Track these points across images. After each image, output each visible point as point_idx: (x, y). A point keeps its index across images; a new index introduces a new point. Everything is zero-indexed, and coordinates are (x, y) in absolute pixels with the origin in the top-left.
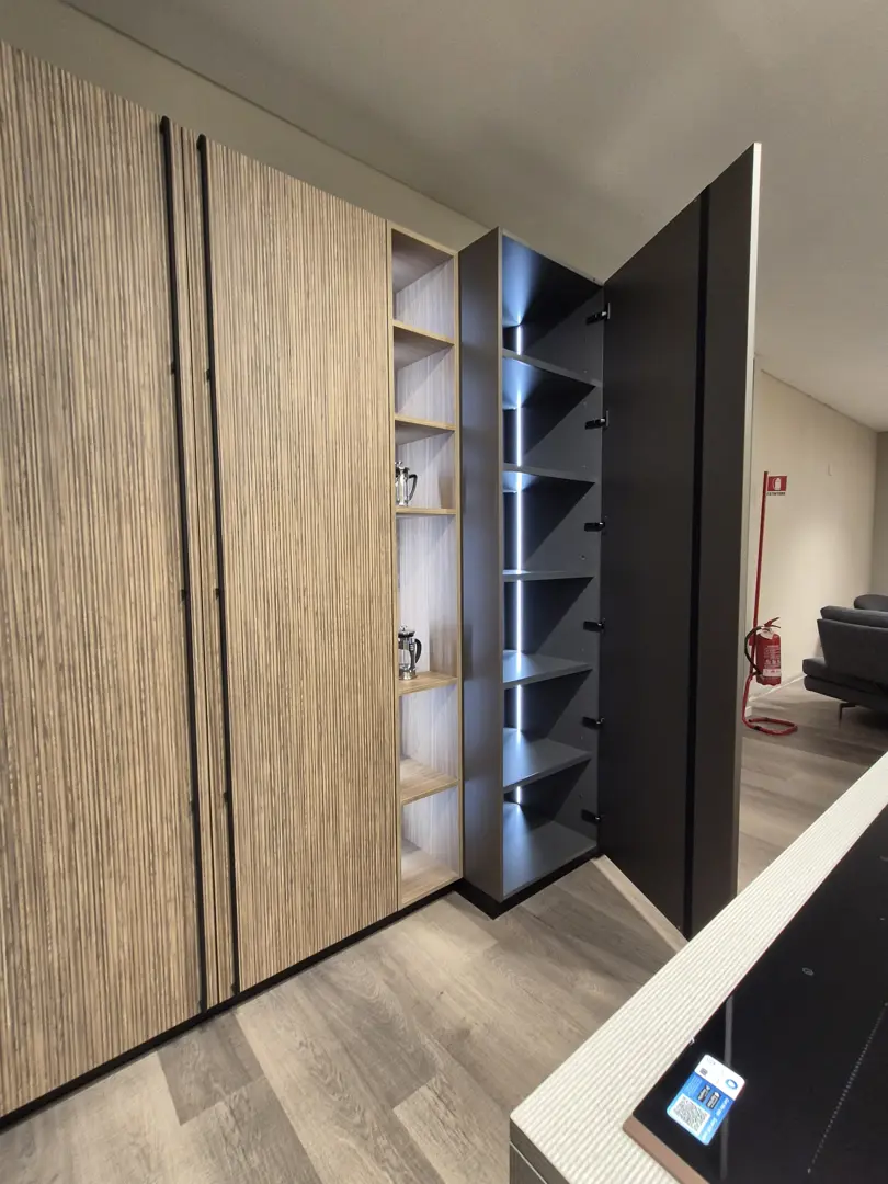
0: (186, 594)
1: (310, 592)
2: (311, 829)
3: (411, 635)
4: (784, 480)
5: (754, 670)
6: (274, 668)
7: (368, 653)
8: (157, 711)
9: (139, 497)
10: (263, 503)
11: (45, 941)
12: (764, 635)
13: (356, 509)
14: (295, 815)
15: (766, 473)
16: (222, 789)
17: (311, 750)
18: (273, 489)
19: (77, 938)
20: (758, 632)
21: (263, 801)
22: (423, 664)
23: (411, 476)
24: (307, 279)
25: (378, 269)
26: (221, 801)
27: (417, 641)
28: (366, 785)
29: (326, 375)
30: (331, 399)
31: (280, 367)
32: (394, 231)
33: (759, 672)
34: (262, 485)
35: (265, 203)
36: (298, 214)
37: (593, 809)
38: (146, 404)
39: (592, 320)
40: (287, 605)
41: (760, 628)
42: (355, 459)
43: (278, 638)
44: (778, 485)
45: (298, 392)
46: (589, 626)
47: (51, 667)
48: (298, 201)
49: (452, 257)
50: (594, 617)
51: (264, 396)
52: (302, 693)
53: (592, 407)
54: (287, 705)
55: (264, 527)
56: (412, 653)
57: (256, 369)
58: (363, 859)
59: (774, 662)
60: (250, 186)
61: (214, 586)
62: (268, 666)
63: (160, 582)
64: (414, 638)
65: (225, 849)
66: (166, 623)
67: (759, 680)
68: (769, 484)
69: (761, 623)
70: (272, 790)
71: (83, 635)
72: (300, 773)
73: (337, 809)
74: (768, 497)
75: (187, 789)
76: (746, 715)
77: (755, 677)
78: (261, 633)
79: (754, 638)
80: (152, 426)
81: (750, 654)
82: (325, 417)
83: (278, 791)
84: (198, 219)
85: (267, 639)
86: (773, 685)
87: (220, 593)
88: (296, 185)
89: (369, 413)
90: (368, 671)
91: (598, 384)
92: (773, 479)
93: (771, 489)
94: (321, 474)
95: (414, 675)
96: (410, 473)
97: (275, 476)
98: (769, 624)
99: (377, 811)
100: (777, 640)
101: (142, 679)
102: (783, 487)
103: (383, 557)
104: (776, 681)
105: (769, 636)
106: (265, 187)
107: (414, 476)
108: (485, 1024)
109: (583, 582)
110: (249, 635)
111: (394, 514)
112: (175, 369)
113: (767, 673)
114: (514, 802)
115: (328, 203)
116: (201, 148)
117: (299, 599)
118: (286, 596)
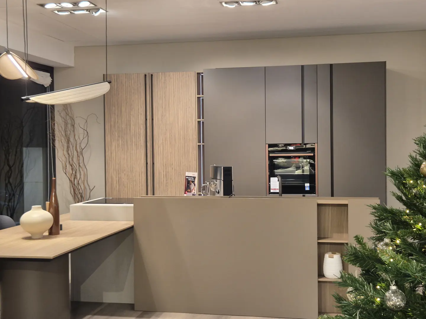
0: (147, 163)
6: (165, 182)
9: (140, 145)
10: (163, 144)
18: (165, 141)
24: (174, 93)
25: (193, 84)
32: (198, 73)
38: (142, 127)
40: (168, 167)
45: (171, 119)
47: (126, 176)
48: (172, 77)
51: (164, 121)
57: (162, 115)
60: (162, 78)
62: (163, 181)
63: (143, 161)
71: (131, 170)
78: (162, 173)
82: (178, 123)
85: (163, 175)
87: (153, 164)
88: (171, 74)
89: (190, 120)
94: (177, 137)
97: (166, 139)
101: (139, 180)
106: (165, 77)
110: (160, 173)
111: (197, 145)
112: (146, 120)
115: (179, 74)
116: (152, 75)
117: (171, 166)
118: (168, 165)
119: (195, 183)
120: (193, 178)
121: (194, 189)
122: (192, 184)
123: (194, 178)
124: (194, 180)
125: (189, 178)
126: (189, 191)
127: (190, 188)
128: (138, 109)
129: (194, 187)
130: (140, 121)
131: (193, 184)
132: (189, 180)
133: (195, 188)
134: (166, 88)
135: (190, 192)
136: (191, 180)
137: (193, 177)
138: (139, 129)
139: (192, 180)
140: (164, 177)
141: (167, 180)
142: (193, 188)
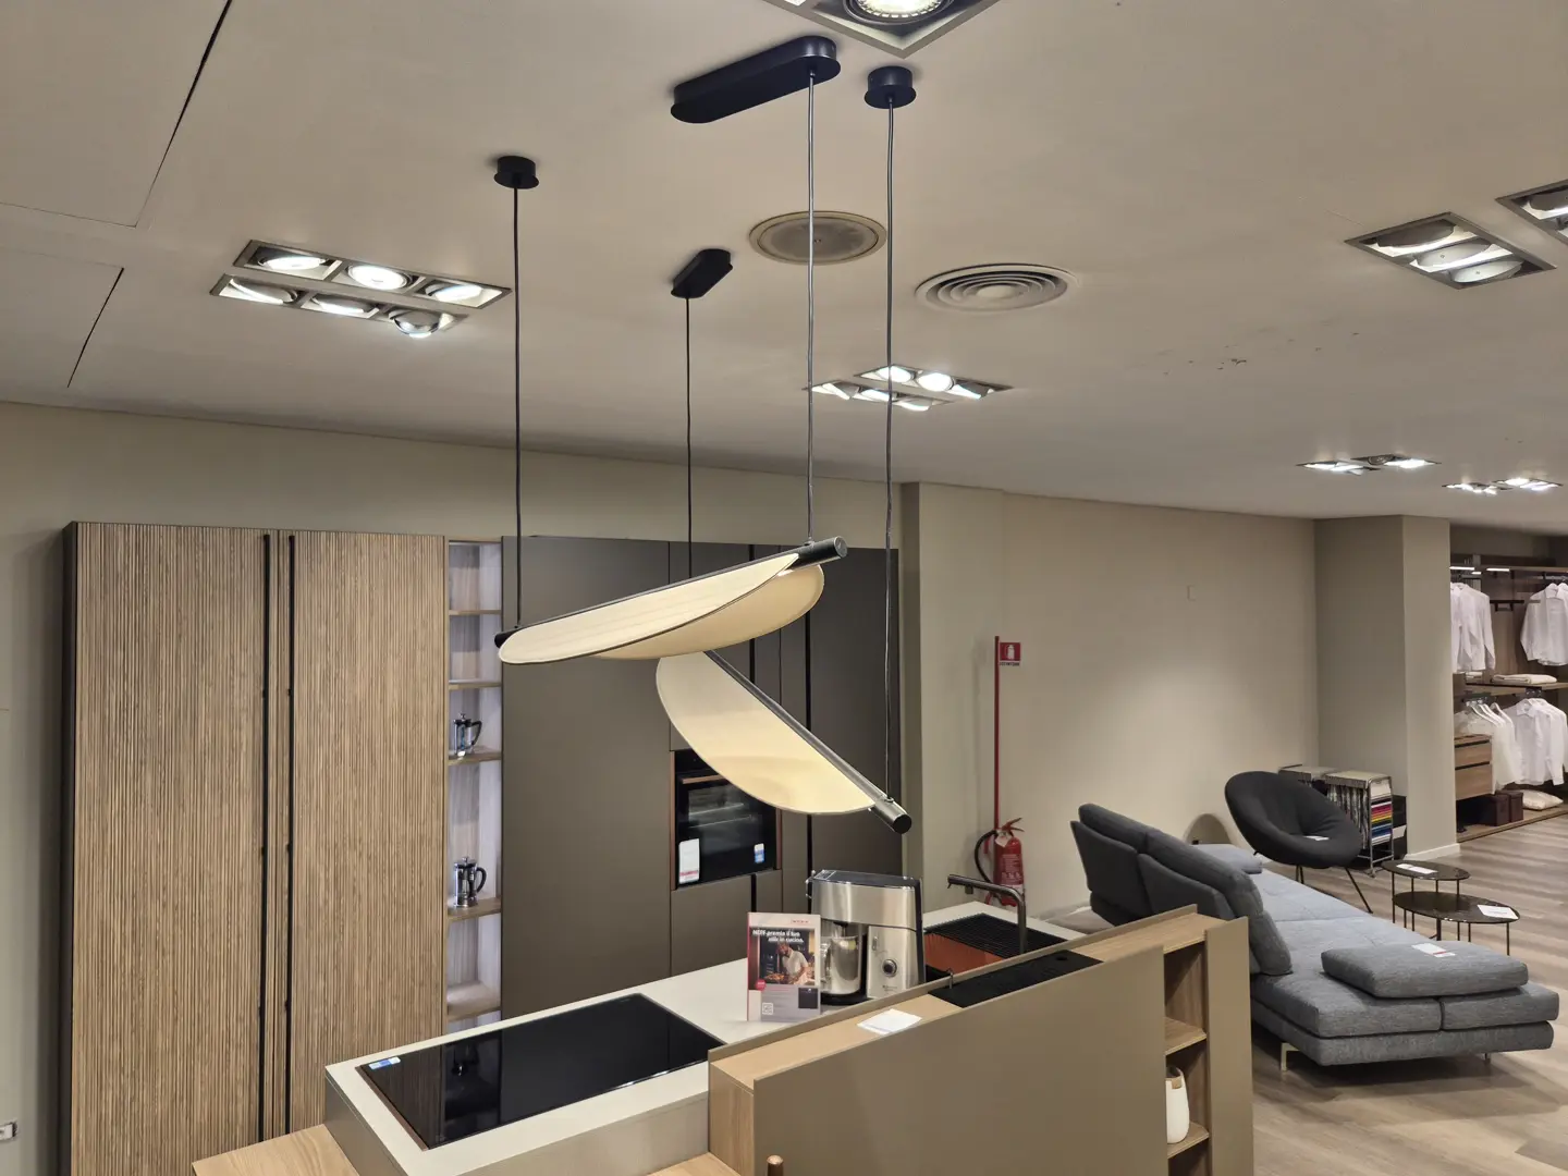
0: (264, 851)
2: (358, 1037)
3: (471, 865)
4: (1017, 647)
6: (331, 903)
9: (235, 786)
10: (327, 776)
11: (154, 1098)
12: (1001, 843)
14: (344, 1024)
15: (997, 638)
16: (285, 998)
18: (336, 764)
19: (174, 1100)
21: (317, 1011)
23: (475, 725)
25: (436, 575)
27: (480, 870)
28: (412, 1002)
31: (346, 675)
35: (340, 560)
36: (365, 556)
38: (244, 723)
40: (345, 853)
43: (335, 879)
44: (1011, 653)
45: (360, 689)
48: (366, 549)
51: (332, 698)
55: (328, 793)
56: (472, 882)
57: (326, 677)
59: (1016, 874)
60: (327, 550)
61: (286, 843)
62: (326, 902)
63: (247, 843)
64: (474, 868)
65: (283, 1047)
68: (1001, 651)
73: (383, 1022)
74: (1001, 669)
75: (257, 997)
78: (322, 875)
80: (247, 736)
83: (331, 1002)
84: (287, 587)
85: (327, 881)
87: (290, 848)
89: (424, 690)
90: (417, 903)
92: (1004, 647)
93: (1004, 657)
94: (378, 745)
96: (473, 722)
97: (339, 755)
99: (422, 1026)
100: (1016, 849)
102: (1017, 656)
103: (434, 805)
106: (339, 549)
107: (477, 723)
110: (311, 878)
111: (446, 767)
112: (265, 694)
115: (391, 540)
116: (292, 539)
117: (355, 848)
118: (344, 845)
119: (810, 951)
120: (798, 934)
121: (808, 970)
122: (792, 953)
123: (805, 934)
124: (801, 941)
125: (769, 934)
126: (778, 977)
127: (783, 970)
128: (232, 657)
129: (806, 964)
130: (237, 702)
131: (801, 955)
132: (770, 940)
133: (812, 965)
134: (344, 583)
135: (785, 982)
136: (782, 940)
137: (796, 931)
138: (231, 731)
139: (791, 940)
140: (327, 888)
141: (338, 897)
142: (797, 969)
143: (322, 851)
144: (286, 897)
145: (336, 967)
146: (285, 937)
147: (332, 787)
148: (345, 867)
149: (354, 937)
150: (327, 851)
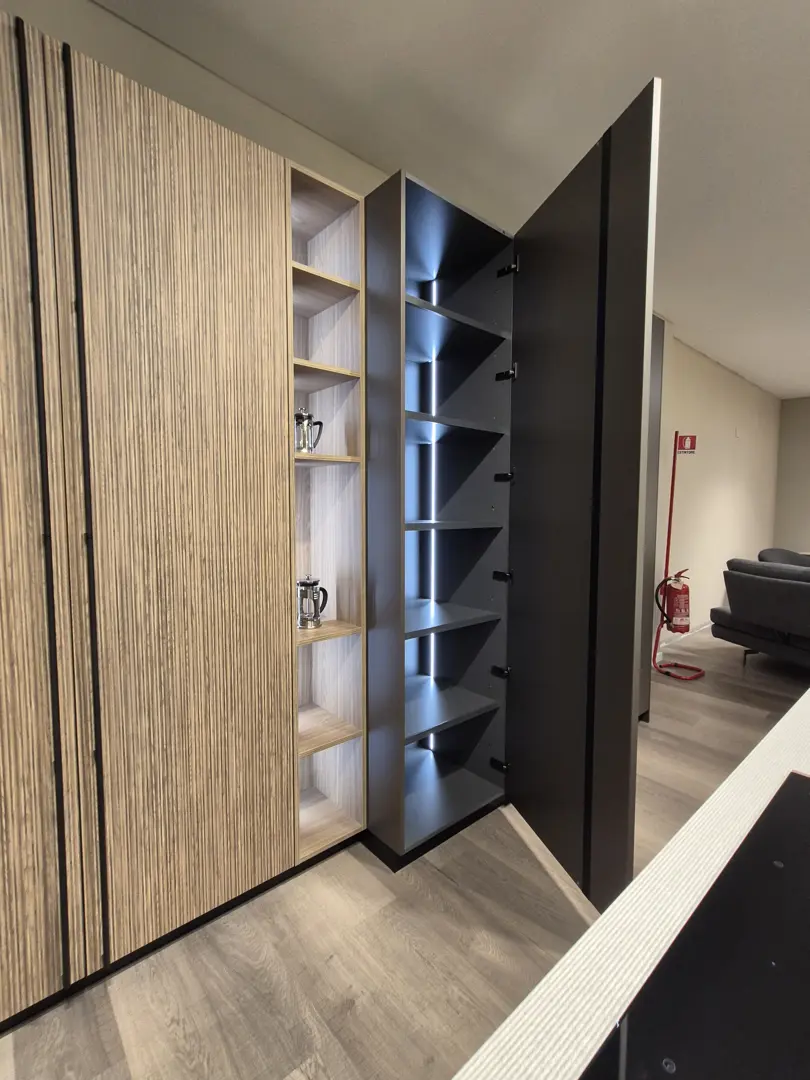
0: (46, 539)
1: (197, 538)
2: (197, 786)
3: (316, 583)
4: (693, 439)
5: (665, 619)
6: (154, 620)
7: (263, 602)
8: (12, 665)
10: (141, 443)
12: (674, 586)
13: (250, 455)
14: (178, 773)
15: (677, 433)
16: (92, 747)
17: (197, 703)
20: (669, 583)
21: (141, 759)
22: (330, 612)
23: (316, 424)
24: (194, 211)
25: (275, 207)
26: (91, 761)
27: (322, 589)
28: (260, 738)
29: (215, 313)
30: (222, 339)
31: (162, 302)
32: (294, 171)
33: (669, 621)
34: (140, 424)
35: (146, 127)
36: (184, 141)
37: (501, 758)
39: (502, 273)
40: (170, 553)
41: (670, 579)
42: (248, 400)
43: (159, 588)
44: (688, 444)
45: (184, 329)
46: (498, 576)
48: (184, 130)
49: (358, 202)
50: (503, 568)
51: (144, 335)
52: (187, 644)
53: (502, 359)
54: (170, 656)
55: (143, 471)
56: (316, 602)
57: (133, 300)
58: (257, 814)
59: (683, 611)
60: (127, 106)
61: (82, 530)
62: (147, 617)
63: (16, 526)
64: (319, 586)
65: (95, 811)
66: (25, 571)
67: (669, 628)
68: (679, 442)
69: (672, 573)
70: (152, 747)
72: (184, 727)
73: (227, 764)
74: (678, 455)
75: (49, 749)
76: (657, 660)
77: (665, 625)
79: (666, 588)
81: (661, 604)
82: (214, 356)
83: (158, 746)
84: (64, 137)
85: (146, 589)
86: (682, 632)
87: (89, 538)
88: (182, 113)
89: (265, 354)
90: (263, 620)
91: (508, 336)
92: (683, 439)
93: (682, 447)
95: (318, 625)
96: (314, 420)
98: (678, 575)
99: (272, 764)
100: (686, 590)
102: (693, 446)
103: (280, 505)
104: (686, 629)
105: (678, 586)
106: (146, 111)
107: (320, 424)
108: (373, 994)
109: (493, 532)
110: (124, 583)
111: (292, 459)
112: (35, 297)
113: (677, 621)
114: (427, 748)
115: (219, 134)
116: (65, 50)
117: (184, 546)
118: (169, 542)
140: (147, 597)
141: (163, 610)
143: (139, 553)
144: (86, 609)
145: (164, 702)
146: (88, 663)
147: (148, 460)
148: (171, 573)
149: (187, 664)
150: (145, 546)
